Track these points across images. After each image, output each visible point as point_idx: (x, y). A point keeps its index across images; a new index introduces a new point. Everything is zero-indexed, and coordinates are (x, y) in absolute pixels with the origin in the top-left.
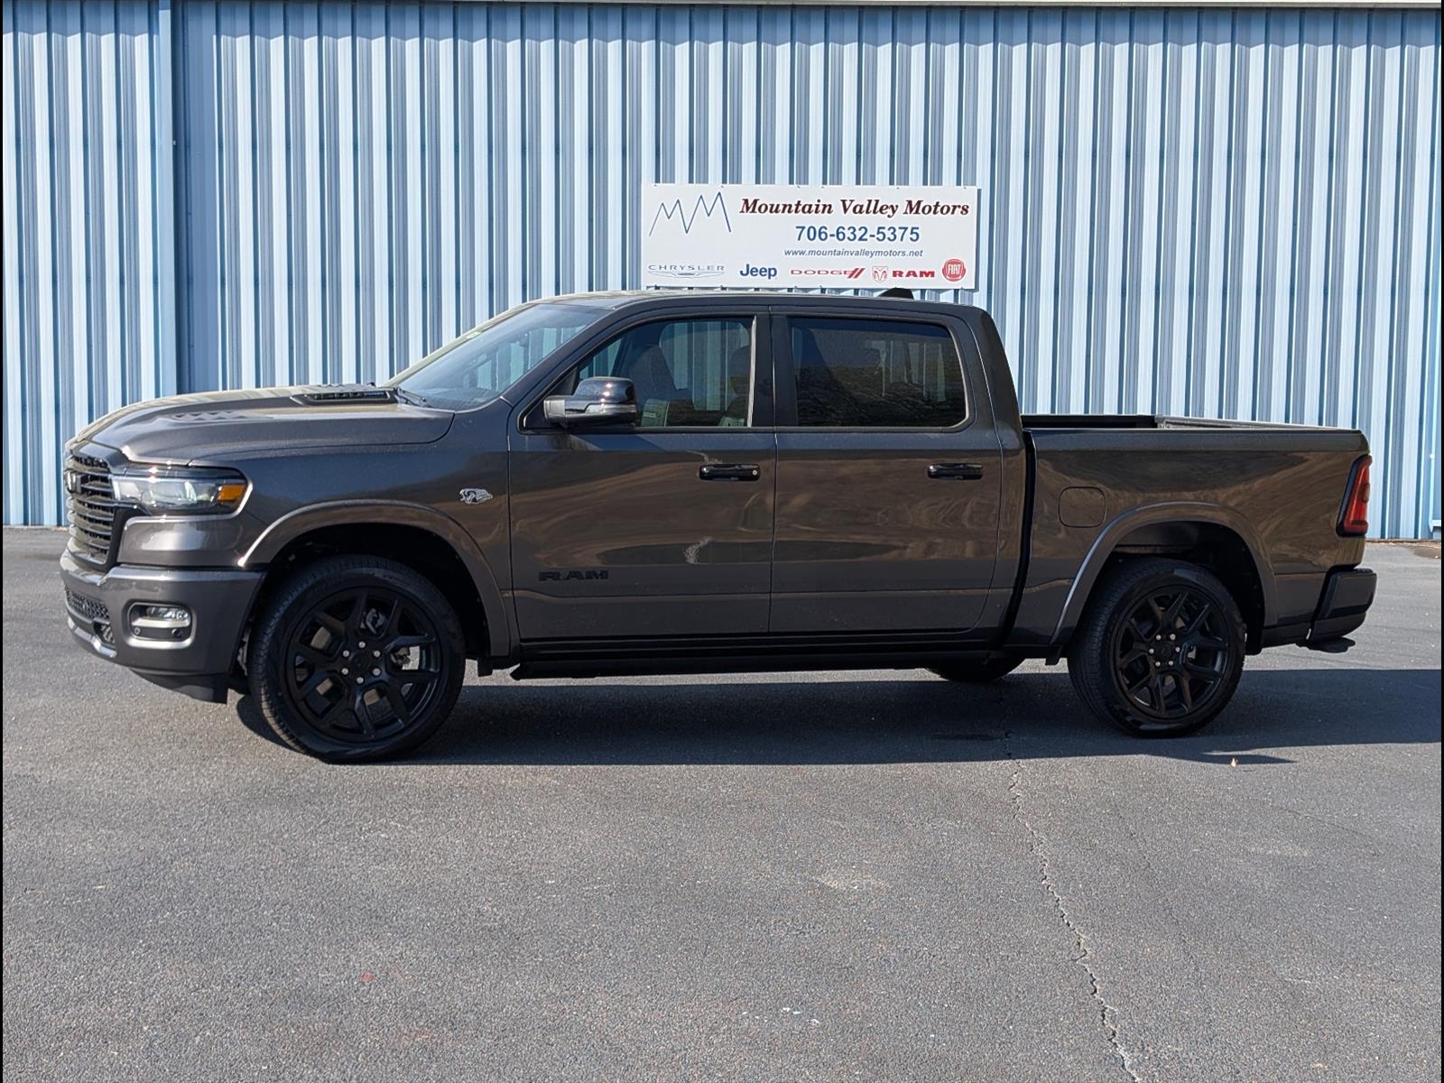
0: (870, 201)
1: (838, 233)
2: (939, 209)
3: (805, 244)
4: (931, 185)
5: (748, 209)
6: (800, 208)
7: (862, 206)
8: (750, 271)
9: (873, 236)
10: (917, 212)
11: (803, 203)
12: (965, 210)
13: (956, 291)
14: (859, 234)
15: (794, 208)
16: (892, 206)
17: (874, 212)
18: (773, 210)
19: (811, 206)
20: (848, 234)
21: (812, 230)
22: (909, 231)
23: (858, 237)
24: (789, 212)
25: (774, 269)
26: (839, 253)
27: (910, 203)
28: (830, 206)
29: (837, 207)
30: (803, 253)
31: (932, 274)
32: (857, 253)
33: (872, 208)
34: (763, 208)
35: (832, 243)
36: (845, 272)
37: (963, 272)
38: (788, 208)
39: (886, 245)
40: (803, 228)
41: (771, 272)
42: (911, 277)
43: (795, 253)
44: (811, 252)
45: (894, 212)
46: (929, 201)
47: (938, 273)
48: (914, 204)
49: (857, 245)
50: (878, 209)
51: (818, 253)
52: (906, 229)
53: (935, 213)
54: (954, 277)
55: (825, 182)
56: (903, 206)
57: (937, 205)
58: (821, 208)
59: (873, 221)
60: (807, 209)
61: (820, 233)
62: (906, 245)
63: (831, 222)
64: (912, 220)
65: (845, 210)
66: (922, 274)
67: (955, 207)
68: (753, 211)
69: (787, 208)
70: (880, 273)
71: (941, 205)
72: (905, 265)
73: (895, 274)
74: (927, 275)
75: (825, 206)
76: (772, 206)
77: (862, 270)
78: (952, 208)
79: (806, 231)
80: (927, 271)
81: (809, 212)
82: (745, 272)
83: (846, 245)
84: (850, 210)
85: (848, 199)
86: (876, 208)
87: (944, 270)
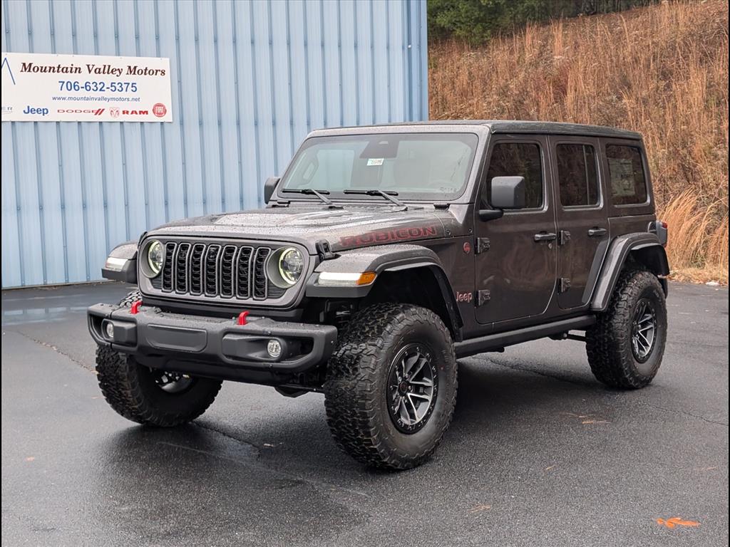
0: (105, 66)
1: (86, 86)
2: (147, 72)
3: (65, 93)
4: (141, 56)
5: (26, 69)
6: (59, 69)
7: (100, 69)
8: (30, 111)
9: (108, 88)
10: (134, 74)
11: (62, 66)
12: (163, 73)
13: (162, 123)
14: (99, 87)
15: (56, 69)
16: (119, 69)
17: (108, 73)
18: (43, 69)
19: (67, 68)
20: (93, 86)
21: (69, 84)
22: (130, 85)
23: (99, 89)
24: (53, 71)
25: (47, 110)
26: (88, 99)
27: (130, 67)
28: (80, 68)
29: (85, 70)
30: (64, 99)
31: (147, 112)
32: (99, 100)
33: (106, 70)
34: (36, 70)
35: (83, 93)
36: (93, 111)
37: (165, 111)
38: (52, 70)
39: (117, 94)
40: (63, 82)
41: (44, 111)
42: (134, 115)
43: (59, 99)
44: (70, 98)
45: (120, 73)
46: (141, 67)
47: (150, 112)
48: (132, 68)
49: (99, 94)
50: (110, 71)
51: (75, 99)
52: (129, 84)
53: (145, 74)
54: (160, 115)
56: (125, 70)
57: (146, 69)
58: (74, 70)
59: (108, 79)
60: (65, 70)
61: (75, 86)
62: (129, 94)
63: (82, 78)
64: (132, 78)
65: (90, 71)
67: (157, 71)
68: (29, 71)
70: (115, 112)
71: (149, 69)
72: (130, 107)
73: (124, 112)
74: (144, 113)
75: (76, 69)
76: (42, 67)
77: (103, 110)
78: (155, 72)
79: (65, 84)
80: (144, 110)
81: (66, 72)
82: (27, 111)
83: (92, 94)
84: (93, 71)
85: (91, 64)
86: (109, 70)
87: (153, 110)
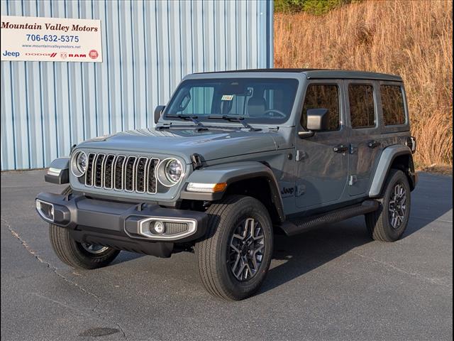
0: (57, 25)
1: (45, 38)
2: (86, 29)
3: (31, 42)
4: (82, 18)
5: (4, 26)
6: (27, 26)
7: (54, 27)
8: (8, 54)
9: (59, 39)
10: (77, 30)
11: (29, 25)
12: (96, 30)
13: (95, 63)
14: (54, 38)
15: (25, 27)
16: (67, 27)
17: (59, 30)
18: (16, 27)
19: (32, 26)
20: (49, 38)
21: (33, 36)
22: (74, 38)
23: (53, 40)
24: (23, 28)
26: (46, 47)
28: (41, 26)
29: (44, 27)
30: (30, 46)
31: (85, 56)
32: (53, 47)
33: (58, 28)
34: (11, 26)
35: (42, 42)
36: (49, 55)
37: (97, 55)
39: (65, 44)
40: (30, 35)
41: (17, 54)
42: (77, 57)
43: (27, 46)
44: (34, 46)
45: (67, 29)
46: (82, 25)
47: (87, 55)
48: (75, 26)
49: (53, 43)
51: (37, 46)
53: (84, 30)
54: (94, 57)
55: (37, 16)
56: (71, 28)
57: (85, 27)
58: (37, 27)
59: (59, 33)
61: (37, 38)
62: (73, 43)
63: (42, 33)
64: (75, 33)
65: (47, 28)
66: (81, 56)
69: (22, 26)
70: (64, 55)
71: (87, 27)
72: (74, 52)
73: (70, 55)
74: (83, 56)
76: (15, 25)
77: (56, 54)
78: (91, 29)
80: (83, 54)
81: (32, 28)
82: (5, 54)
83: (48, 43)
84: (49, 28)
85: (48, 23)
86: (60, 27)
87: (90, 54)
